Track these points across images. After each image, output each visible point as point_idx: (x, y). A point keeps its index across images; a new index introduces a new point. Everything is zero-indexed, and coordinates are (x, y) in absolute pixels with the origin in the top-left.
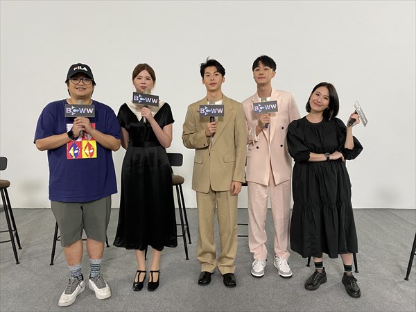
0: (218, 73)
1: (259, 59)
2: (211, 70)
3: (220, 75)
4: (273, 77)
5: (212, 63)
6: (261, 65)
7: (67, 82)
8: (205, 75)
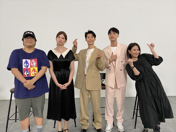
0: (93, 37)
1: (111, 29)
2: (90, 35)
3: (94, 37)
4: (118, 37)
5: (90, 32)
6: (112, 32)
7: (23, 40)
8: (87, 37)
